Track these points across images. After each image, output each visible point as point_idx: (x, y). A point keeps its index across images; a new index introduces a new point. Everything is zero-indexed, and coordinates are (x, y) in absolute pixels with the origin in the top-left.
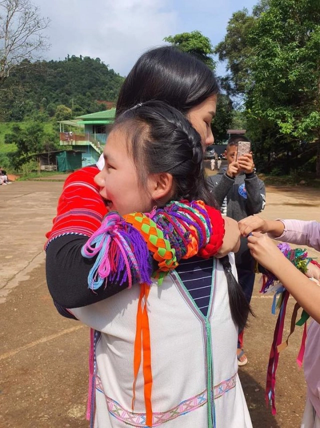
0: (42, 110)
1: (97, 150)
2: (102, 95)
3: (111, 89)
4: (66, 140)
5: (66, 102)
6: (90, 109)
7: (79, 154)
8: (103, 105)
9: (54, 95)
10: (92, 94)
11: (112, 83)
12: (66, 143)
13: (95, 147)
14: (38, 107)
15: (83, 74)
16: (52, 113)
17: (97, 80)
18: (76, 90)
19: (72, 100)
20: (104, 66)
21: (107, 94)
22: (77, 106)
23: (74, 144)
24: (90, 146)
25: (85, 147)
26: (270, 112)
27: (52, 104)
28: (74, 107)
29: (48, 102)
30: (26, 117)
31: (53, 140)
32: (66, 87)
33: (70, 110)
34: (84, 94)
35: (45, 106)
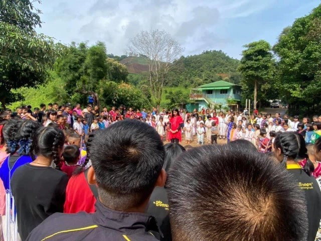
0: (188, 81)
1: (207, 102)
2: (220, 71)
3: (226, 67)
4: (193, 98)
5: (200, 76)
6: (213, 79)
7: (198, 104)
8: (220, 76)
9: (194, 73)
10: (215, 71)
11: (227, 63)
12: (192, 99)
13: (206, 101)
14: (186, 79)
15: (211, 60)
16: (192, 82)
17: (218, 62)
18: (206, 69)
19: (203, 75)
20: (224, 55)
21: (224, 70)
22: (206, 78)
23: (196, 99)
24: (204, 101)
25: (201, 101)
26: (286, 85)
27: (193, 77)
28: (204, 78)
29: (191, 76)
30: (180, 85)
31: (186, 98)
32: (201, 68)
33: (201, 80)
34: (211, 71)
35: (189, 79)
